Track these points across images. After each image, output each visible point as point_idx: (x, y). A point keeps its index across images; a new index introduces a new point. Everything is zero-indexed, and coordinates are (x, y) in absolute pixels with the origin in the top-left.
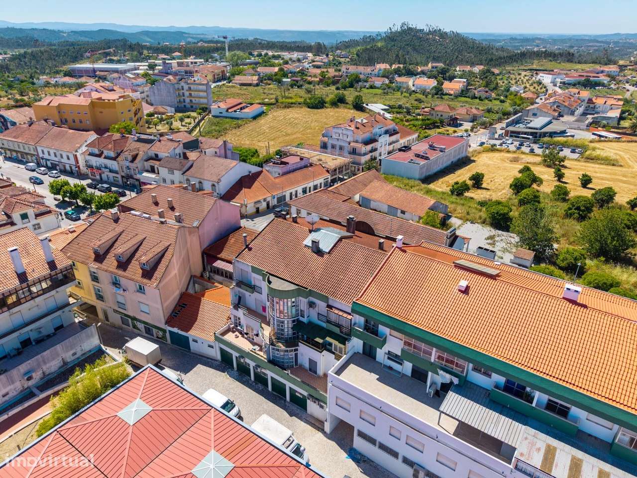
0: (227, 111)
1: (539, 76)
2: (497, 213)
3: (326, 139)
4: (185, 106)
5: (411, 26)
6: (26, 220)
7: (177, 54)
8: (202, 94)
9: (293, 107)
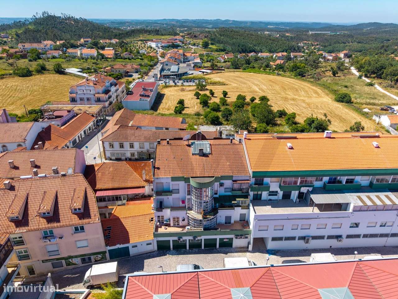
1: (148, 44)
2: (214, 117)
3: (74, 95)
5: (50, 14)
9: (6, 78)
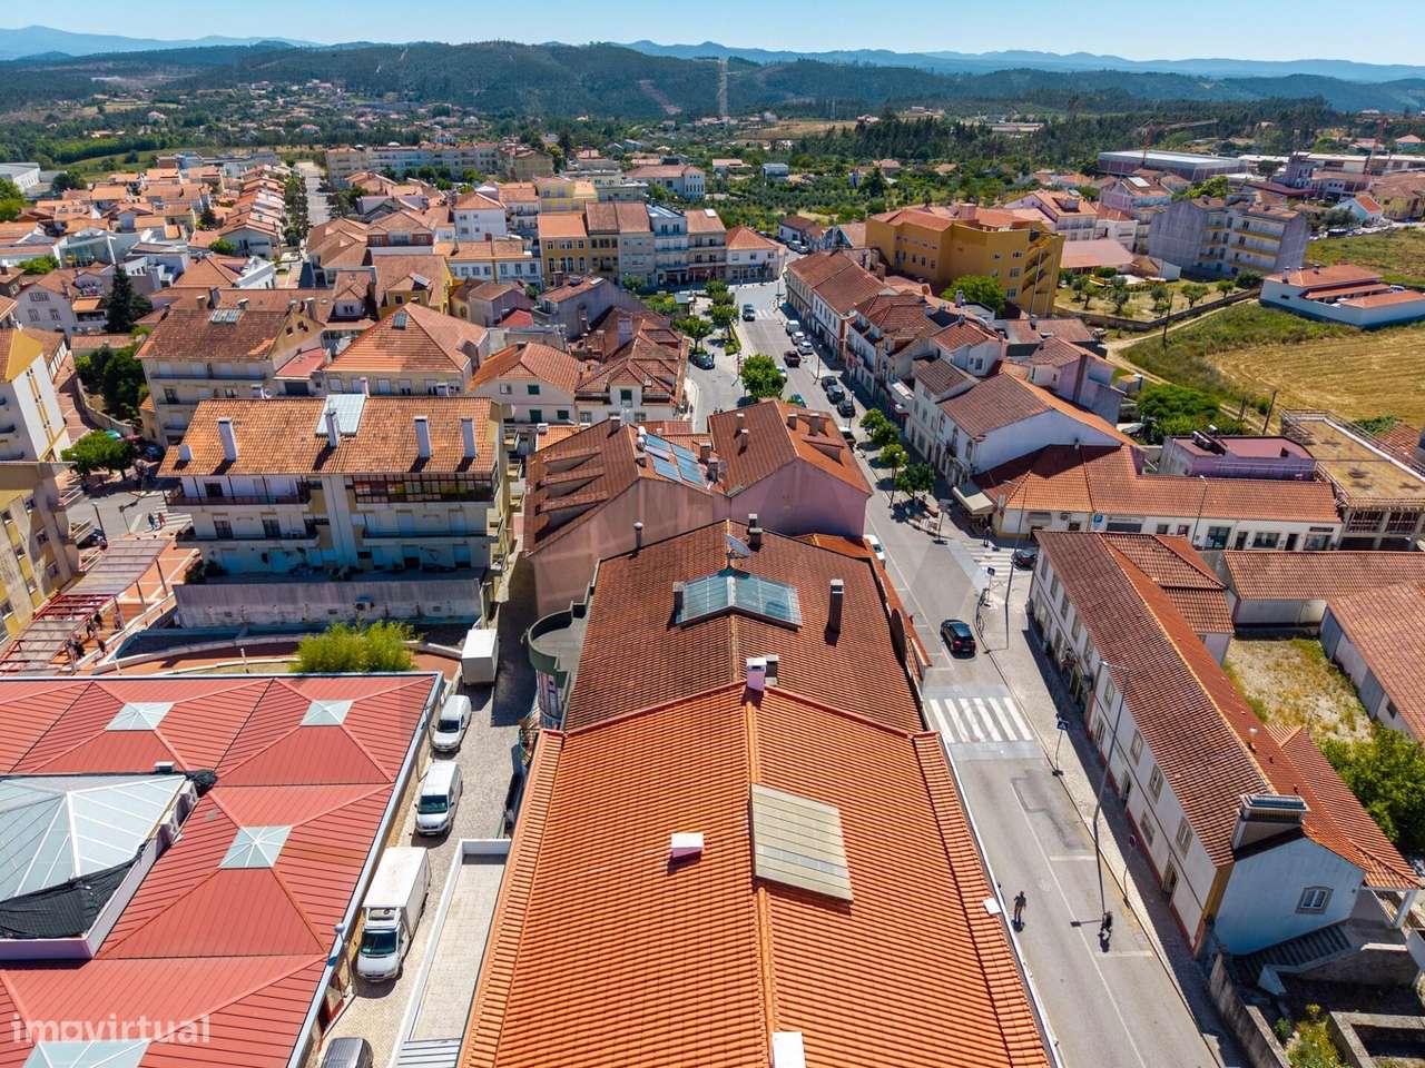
0: (1303, 295)
4: (1219, 266)
6: (627, 402)
7: (1412, 139)
8: (1269, 243)
